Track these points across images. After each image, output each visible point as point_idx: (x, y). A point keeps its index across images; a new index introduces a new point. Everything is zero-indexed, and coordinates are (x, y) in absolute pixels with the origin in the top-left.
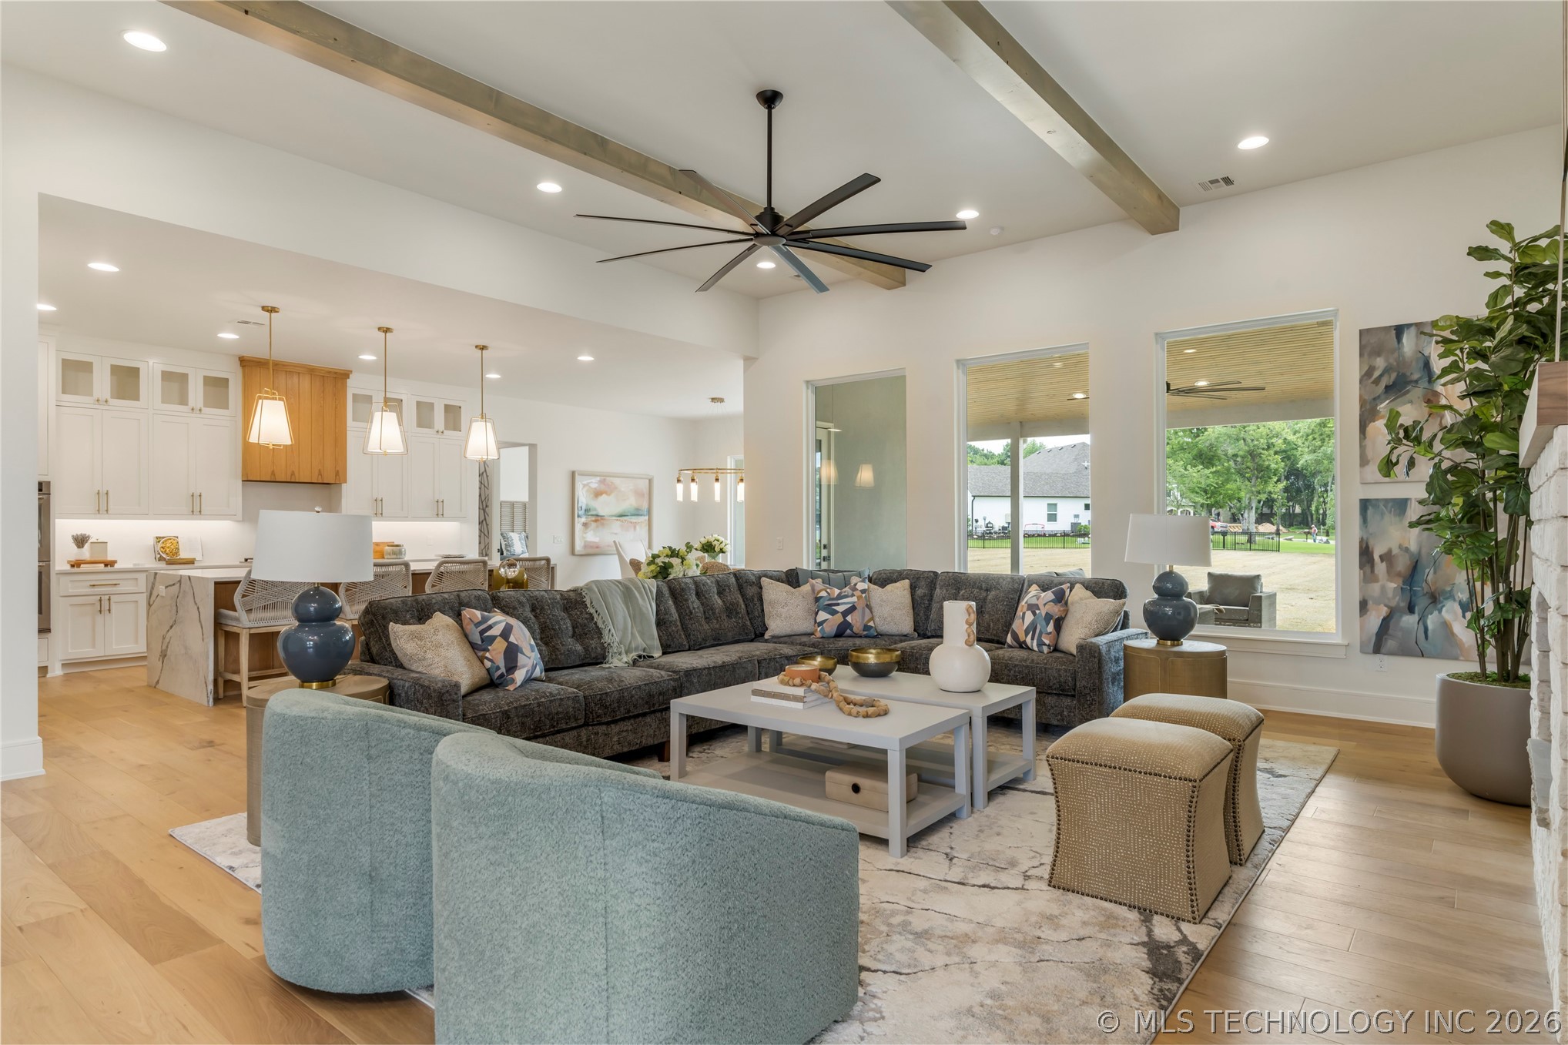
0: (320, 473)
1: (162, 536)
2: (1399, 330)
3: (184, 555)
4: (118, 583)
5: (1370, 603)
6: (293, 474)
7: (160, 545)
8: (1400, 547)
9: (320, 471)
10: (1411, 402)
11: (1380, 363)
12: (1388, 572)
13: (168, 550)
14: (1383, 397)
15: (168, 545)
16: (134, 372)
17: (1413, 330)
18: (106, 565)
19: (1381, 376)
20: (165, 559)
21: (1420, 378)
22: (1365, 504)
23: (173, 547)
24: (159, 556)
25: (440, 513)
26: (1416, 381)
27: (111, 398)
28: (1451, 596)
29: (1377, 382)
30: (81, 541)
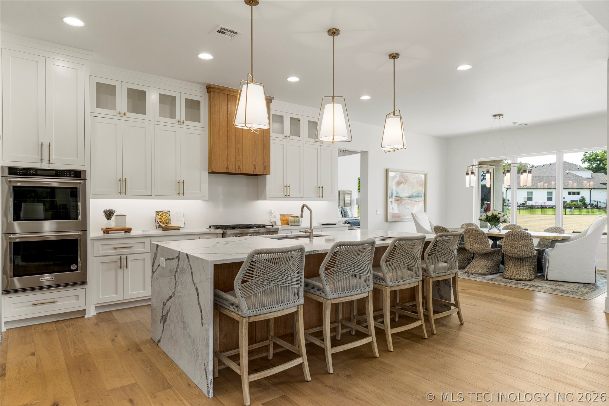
1: (160, 210)
3: (173, 224)
4: (132, 246)
7: (159, 217)
9: (255, 166)
13: (163, 220)
15: (164, 217)
16: (142, 94)
18: (126, 232)
20: (162, 227)
23: (166, 218)
24: (158, 225)
25: (321, 195)
27: (128, 112)
30: (109, 214)
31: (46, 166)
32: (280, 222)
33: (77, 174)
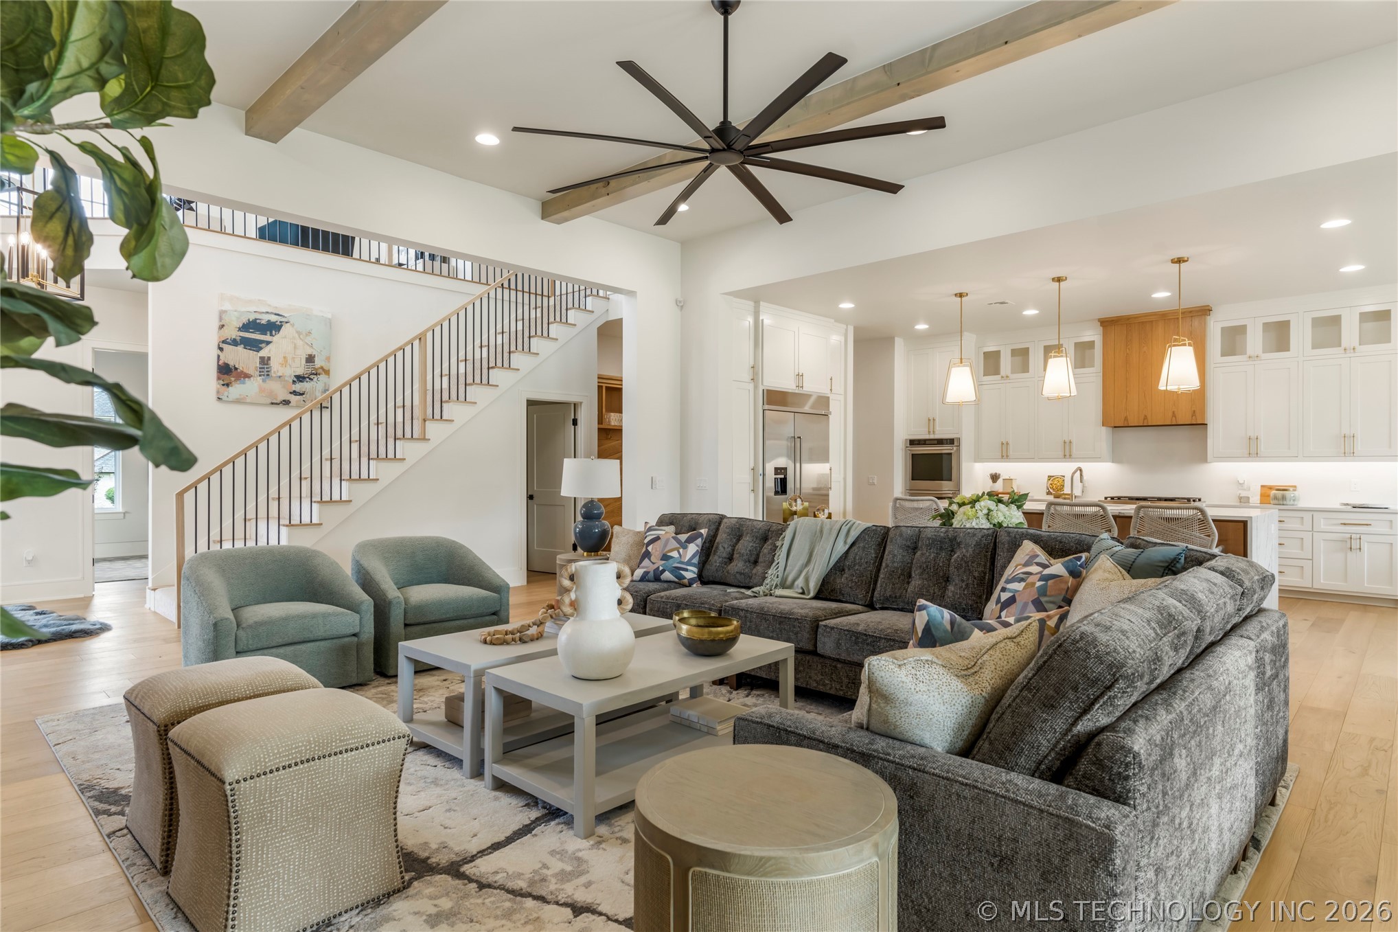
0: (1174, 415)
1: (1052, 475)
6: (1145, 418)
7: (1050, 482)
9: (1174, 412)
13: (1055, 486)
15: (1055, 482)
16: (1026, 350)
20: (1051, 493)
23: (1059, 484)
25: (1350, 452)
27: (1013, 372)
30: (995, 478)
31: (932, 437)
32: (1259, 497)
33: (951, 441)
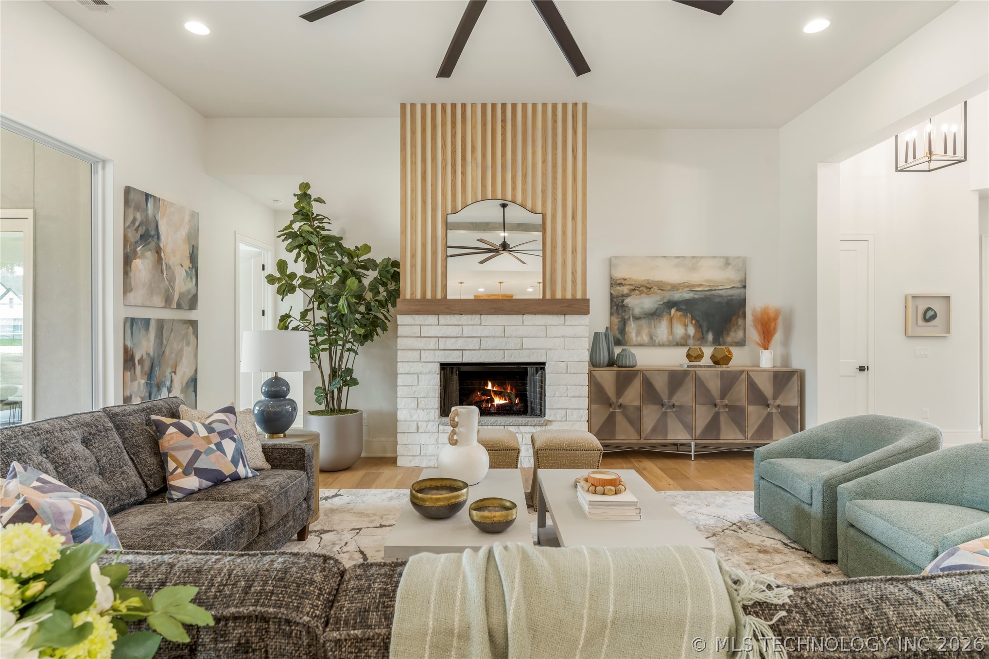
2: (147, 196)
5: (133, 396)
8: (147, 352)
10: (150, 250)
11: (139, 216)
12: (141, 372)
14: (139, 242)
17: (152, 198)
19: (139, 226)
21: (154, 235)
22: (132, 322)
26: (153, 237)
28: (164, 385)
29: (137, 230)
